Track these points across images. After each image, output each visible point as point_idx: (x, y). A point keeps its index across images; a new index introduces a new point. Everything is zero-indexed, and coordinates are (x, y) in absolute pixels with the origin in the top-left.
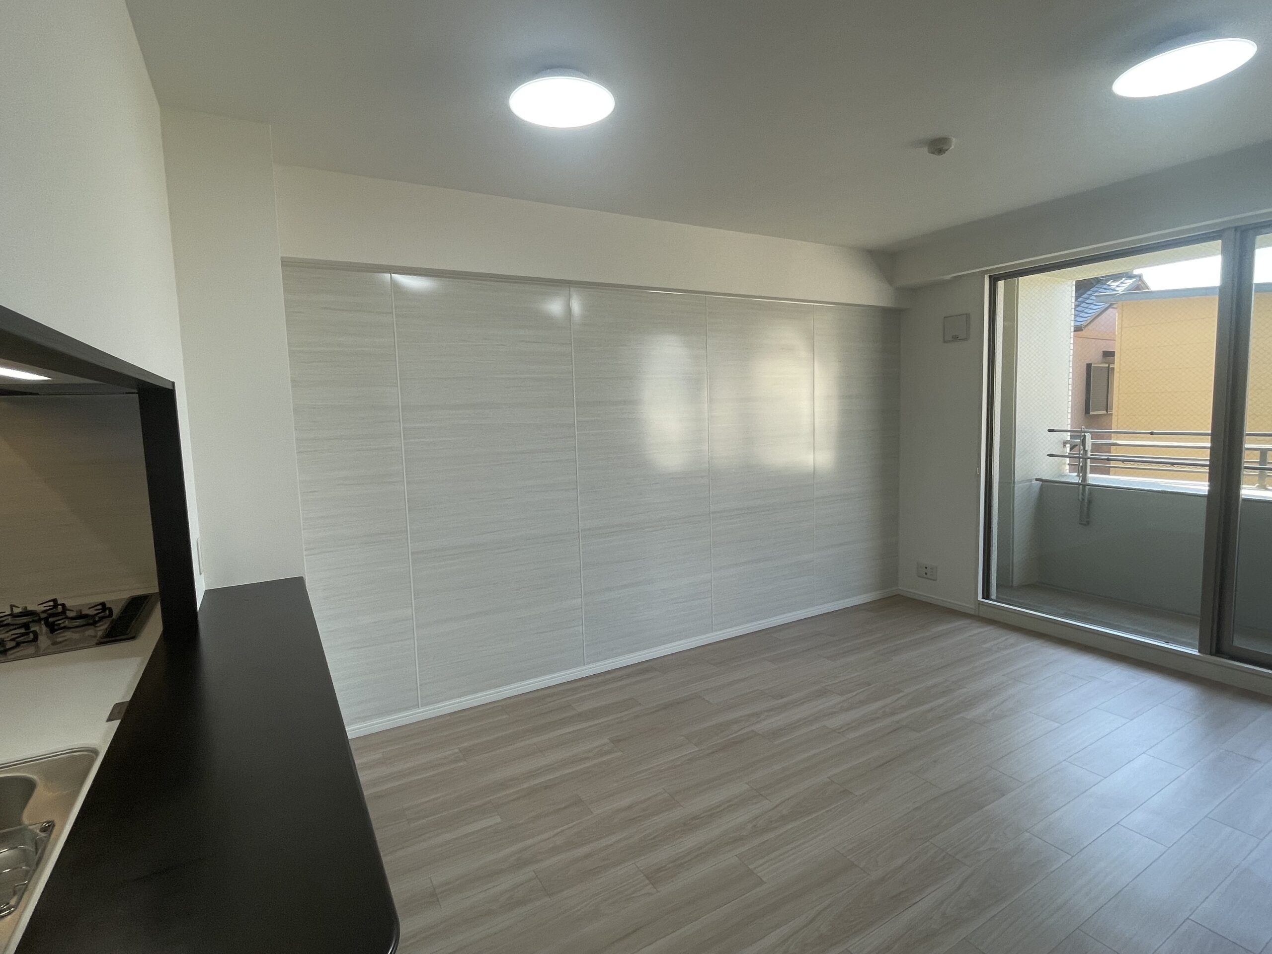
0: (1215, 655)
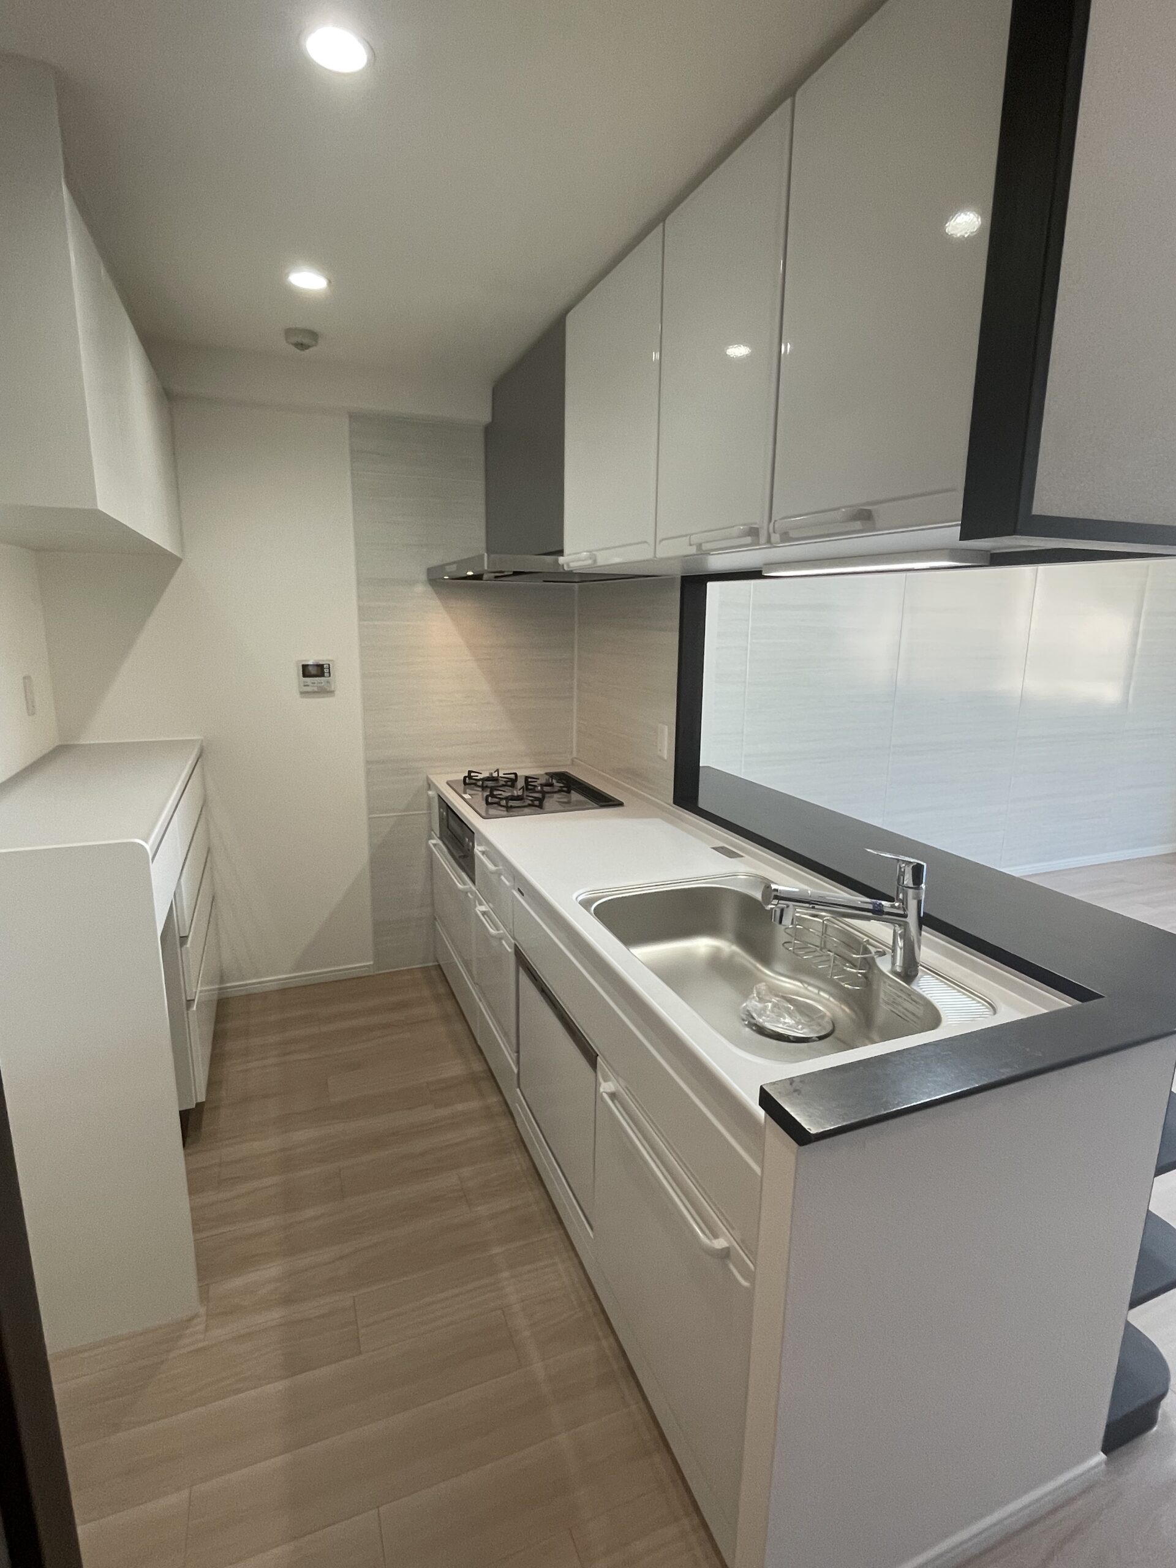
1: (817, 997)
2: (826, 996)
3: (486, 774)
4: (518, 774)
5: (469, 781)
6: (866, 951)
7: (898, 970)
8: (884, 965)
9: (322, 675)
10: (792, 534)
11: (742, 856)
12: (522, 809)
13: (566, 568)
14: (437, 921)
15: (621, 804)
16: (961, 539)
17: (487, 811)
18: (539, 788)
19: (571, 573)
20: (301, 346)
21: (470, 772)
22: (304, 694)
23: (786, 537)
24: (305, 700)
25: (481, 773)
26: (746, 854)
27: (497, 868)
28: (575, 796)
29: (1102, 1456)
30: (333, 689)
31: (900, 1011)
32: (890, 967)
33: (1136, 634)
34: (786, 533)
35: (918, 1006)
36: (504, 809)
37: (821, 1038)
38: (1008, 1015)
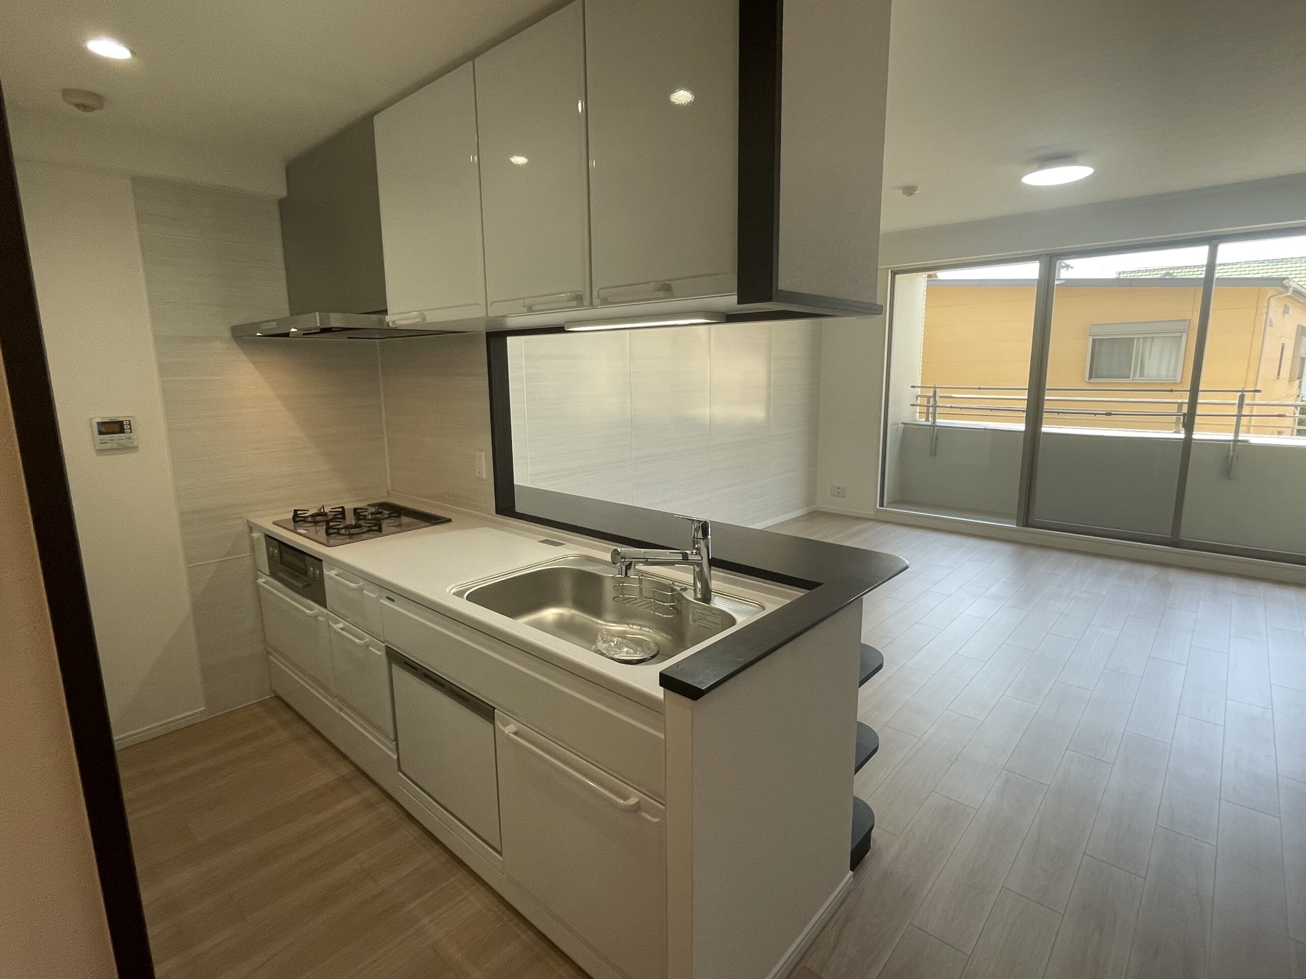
0: (1025, 527)
1: (640, 632)
2: (648, 630)
3: (315, 511)
4: (346, 508)
5: (298, 519)
6: (673, 590)
7: (699, 596)
8: (689, 596)
9: (122, 431)
10: (609, 299)
11: (564, 544)
12: (361, 535)
13: (391, 325)
14: (271, 654)
15: (449, 520)
16: (738, 304)
17: (328, 540)
18: (370, 516)
19: (395, 330)
20: (85, 107)
21: (296, 511)
22: (100, 452)
23: (605, 302)
24: (102, 458)
25: (308, 511)
26: (566, 542)
27: (358, 585)
28: (405, 520)
29: (851, 873)
30: (135, 444)
31: (705, 624)
32: (693, 596)
33: (769, 372)
34: (606, 299)
35: (717, 616)
36: (348, 536)
37: (653, 657)
38: (771, 608)
